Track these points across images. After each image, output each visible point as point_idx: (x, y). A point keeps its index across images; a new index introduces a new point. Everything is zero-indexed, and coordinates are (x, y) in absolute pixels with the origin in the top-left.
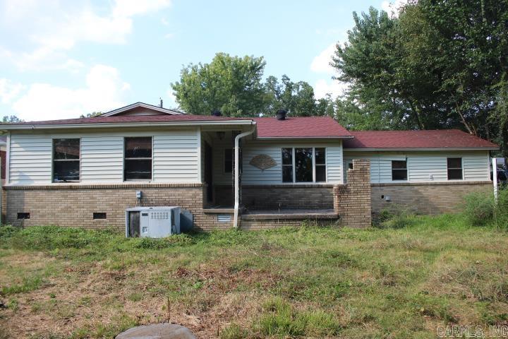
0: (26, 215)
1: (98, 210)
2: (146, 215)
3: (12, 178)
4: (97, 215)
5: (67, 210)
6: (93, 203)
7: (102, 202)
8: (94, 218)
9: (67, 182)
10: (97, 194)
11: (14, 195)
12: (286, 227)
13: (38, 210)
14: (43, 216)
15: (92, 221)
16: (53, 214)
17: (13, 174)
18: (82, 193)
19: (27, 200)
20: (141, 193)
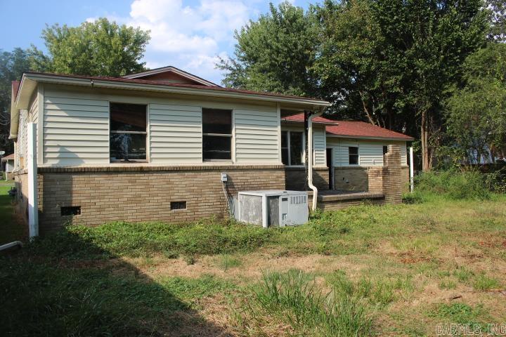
0: (76, 210)
1: (176, 199)
2: (285, 200)
3: (48, 156)
4: (175, 205)
5: (136, 200)
6: (169, 189)
7: (181, 188)
8: (172, 208)
9: (130, 162)
10: (175, 177)
11: (53, 180)
12: (350, 206)
13: (92, 201)
14: (101, 209)
15: (170, 212)
16: (116, 207)
17: (48, 150)
18: (153, 177)
19: (76, 187)
20: (227, 176)
